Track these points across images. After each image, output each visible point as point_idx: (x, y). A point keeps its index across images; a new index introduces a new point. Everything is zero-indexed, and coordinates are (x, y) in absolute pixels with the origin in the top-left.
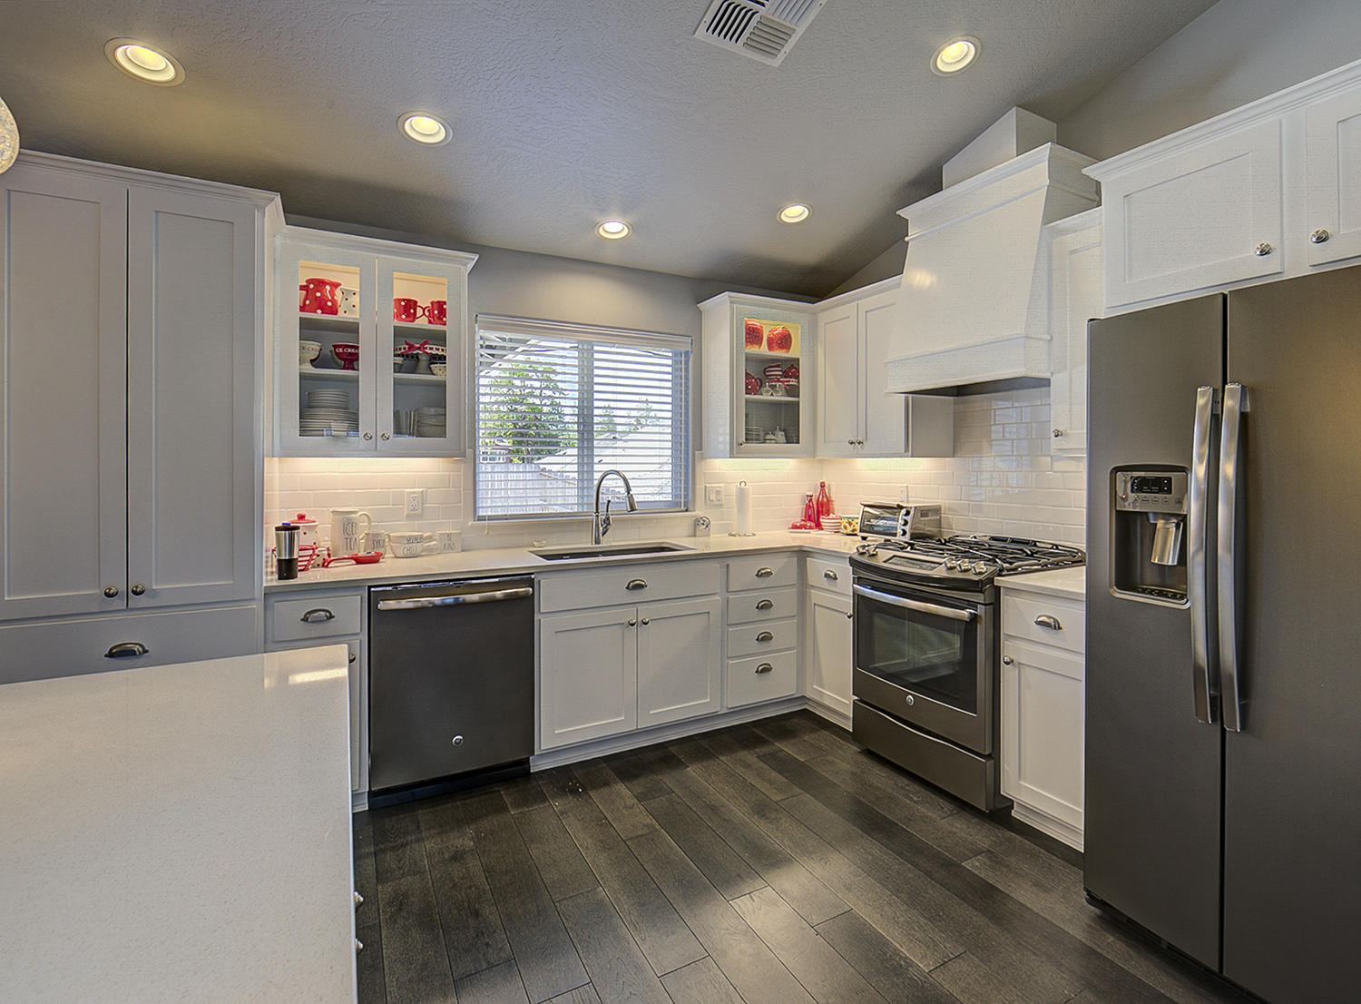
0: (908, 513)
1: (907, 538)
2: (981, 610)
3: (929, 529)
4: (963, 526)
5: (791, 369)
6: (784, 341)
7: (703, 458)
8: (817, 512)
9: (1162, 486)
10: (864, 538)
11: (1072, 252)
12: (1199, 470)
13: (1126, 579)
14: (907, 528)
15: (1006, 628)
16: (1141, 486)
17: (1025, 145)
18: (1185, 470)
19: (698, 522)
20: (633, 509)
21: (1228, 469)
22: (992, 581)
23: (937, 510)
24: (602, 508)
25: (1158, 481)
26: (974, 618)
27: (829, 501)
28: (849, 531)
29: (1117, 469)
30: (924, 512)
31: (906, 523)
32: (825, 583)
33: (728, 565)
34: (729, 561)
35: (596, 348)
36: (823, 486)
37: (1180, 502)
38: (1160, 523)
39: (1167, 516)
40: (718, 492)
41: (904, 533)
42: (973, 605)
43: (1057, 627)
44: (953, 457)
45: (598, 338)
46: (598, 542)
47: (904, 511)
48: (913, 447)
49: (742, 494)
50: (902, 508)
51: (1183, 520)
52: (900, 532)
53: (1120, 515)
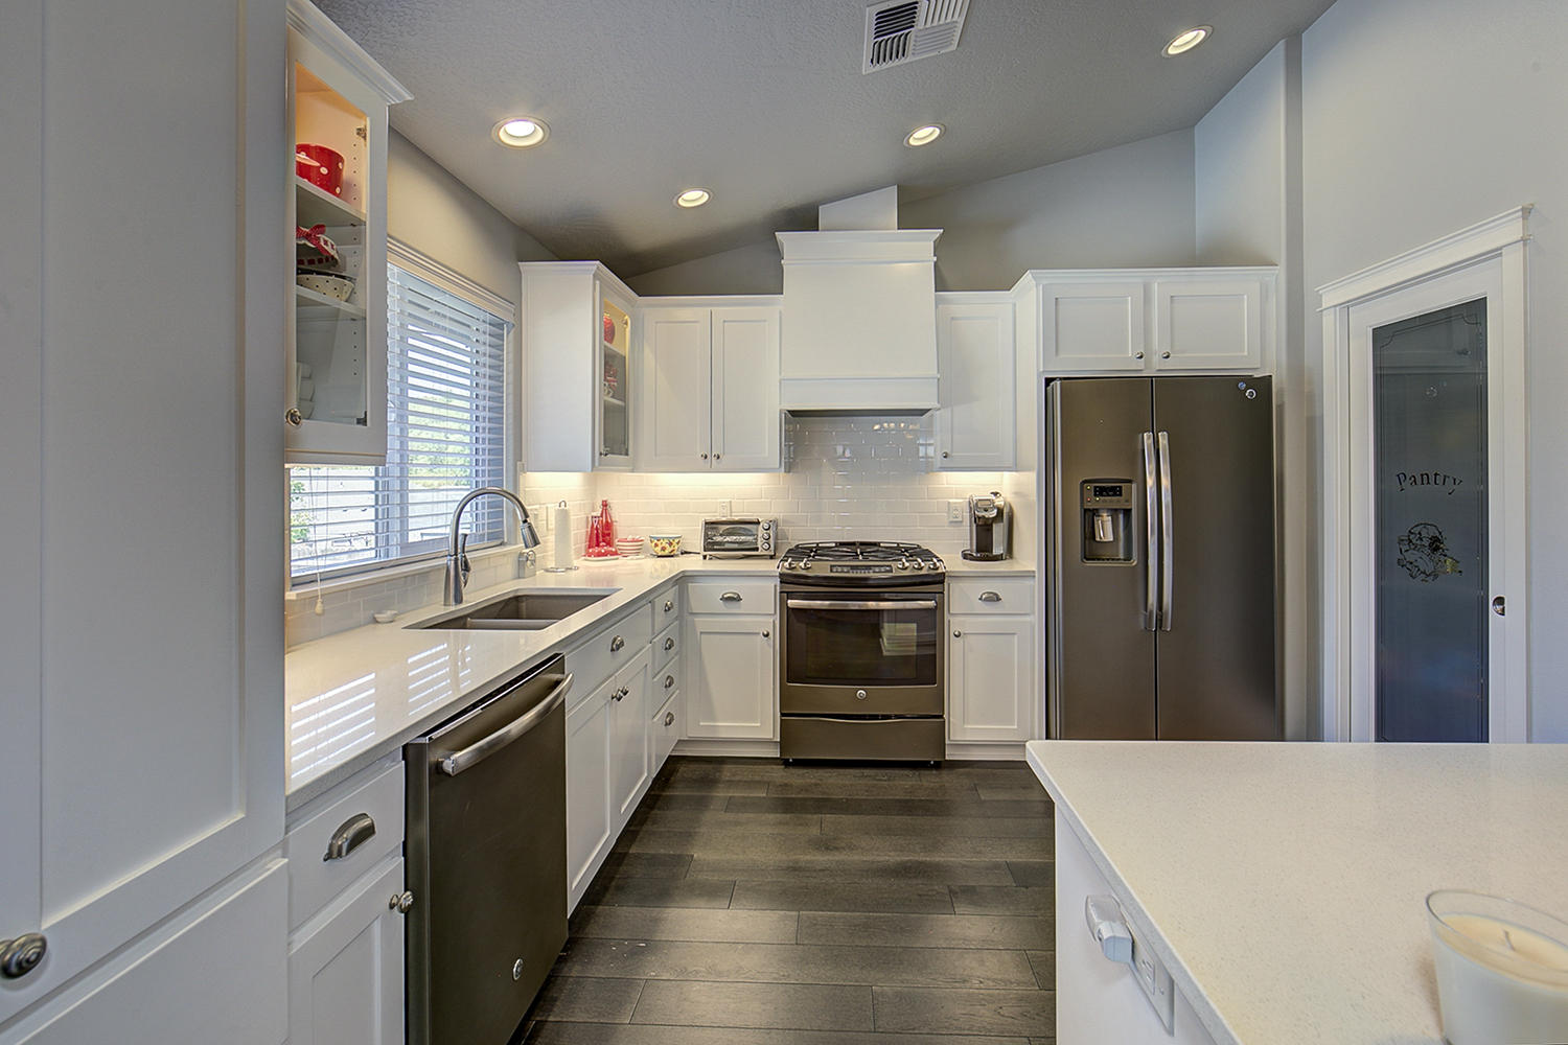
0: (769, 528)
7: (524, 470)
9: (1115, 492)
12: (1150, 481)
13: (1088, 556)
14: (771, 542)
16: (1100, 492)
18: (1133, 482)
21: (1166, 481)
24: (460, 546)
25: (1112, 489)
28: (667, 552)
29: (1084, 482)
31: (769, 537)
32: (722, 607)
33: (653, 606)
34: (653, 600)
36: (605, 504)
37: (1128, 501)
40: (535, 517)
43: (998, 599)
46: (459, 601)
47: (760, 526)
52: (761, 546)
53: (1086, 510)
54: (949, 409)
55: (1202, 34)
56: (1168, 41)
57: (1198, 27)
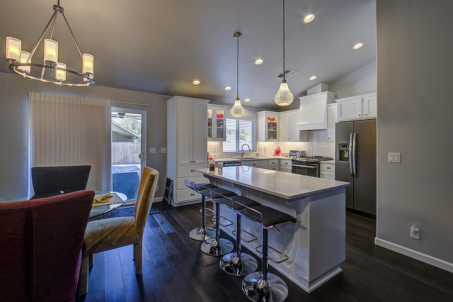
0: (300, 152)
1: (299, 157)
2: (317, 167)
3: (303, 155)
4: (309, 155)
5: (275, 125)
6: (273, 119)
7: (258, 141)
8: (278, 152)
9: (346, 146)
10: (290, 157)
11: (331, 109)
12: (351, 144)
13: (341, 159)
14: (300, 155)
15: (321, 169)
16: (343, 146)
17: (323, 91)
18: (349, 144)
19: (257, 154)
20: (250, 151)
21: (354, 144)
22: (319, 162)
23: (304, 152)
24: (243, 151)
25: (345, 146)
26: (316, 168)
27: (280, 150)
28: (286, 156)
29: (339, 144)
30: (302, 152)
31: (299, 154)
32: (285, 165)
33: (268, 161)
34: (268, 160)
35: (240, 121)
36: (279, 147)
37: (348, 149)
38: (346, 151)
39: (346, 150)
40: (261, 148)
41: (299, 156)
42: (315, 166)
43: (330, 168)
44: (308, 142)
45: (240, 119)
46: (242, 157)
47: (299, 152)
48: (301, 140)
49: (265, 148)
50: (298, 151)
51: (349, 151)
52: (298, 155)
53: (340, 150)
54: (330, 129)
55: (362, 44)
56: (354, 46)
57: (361, 43)
